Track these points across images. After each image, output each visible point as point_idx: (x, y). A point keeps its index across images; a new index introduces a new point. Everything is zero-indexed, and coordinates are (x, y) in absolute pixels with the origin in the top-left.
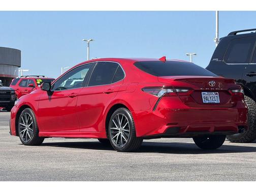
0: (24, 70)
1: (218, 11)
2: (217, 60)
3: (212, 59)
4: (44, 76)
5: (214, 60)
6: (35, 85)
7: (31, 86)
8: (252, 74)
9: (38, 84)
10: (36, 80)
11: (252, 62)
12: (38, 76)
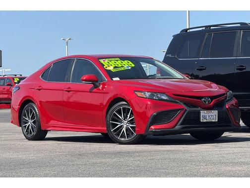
0: (6, 70)
1: (189, 11)
2: (170, 55)
3: (166, 55)
4: (21, 75)
5: (167, 55)
6: (13, 84)
7: (8, 85)
8: (202, 68)
9: (15, 83)
10: (13, 79)
11: (201, 57)
12: (16, 75)
